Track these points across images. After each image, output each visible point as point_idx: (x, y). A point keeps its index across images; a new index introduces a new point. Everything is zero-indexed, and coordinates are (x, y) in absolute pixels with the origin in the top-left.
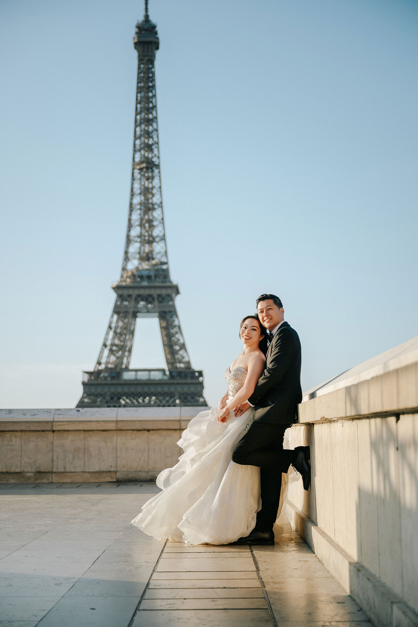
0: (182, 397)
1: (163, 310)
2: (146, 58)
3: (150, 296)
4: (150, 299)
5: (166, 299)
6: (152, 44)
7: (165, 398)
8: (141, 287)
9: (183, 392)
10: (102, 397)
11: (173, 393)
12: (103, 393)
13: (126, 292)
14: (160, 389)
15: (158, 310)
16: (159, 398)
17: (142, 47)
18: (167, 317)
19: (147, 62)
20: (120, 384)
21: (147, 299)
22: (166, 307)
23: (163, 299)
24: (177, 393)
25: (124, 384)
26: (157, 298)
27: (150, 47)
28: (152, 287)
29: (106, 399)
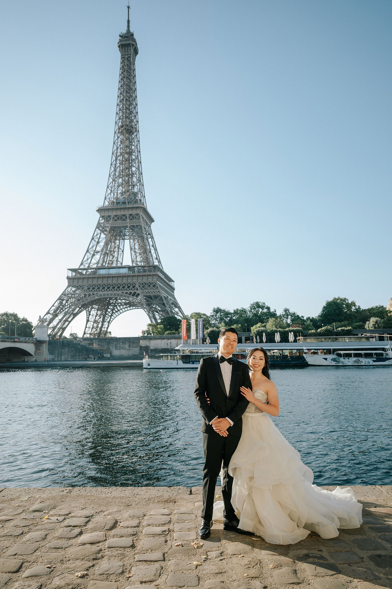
0: (141, 286)
1: (133, 224)
2: (126, 57)
3: (124, 215)
4: (124, 218)
5: (135, 218)
6: (130, 46)
7: (129, 287)
8: (117, 209)
9: (143, 282)
10: (81, 288)
11: (134, 283)
12: (83, 285)
13: (107, 214)
14: (125, 281)
15: (129, 225)
16: (124, 287)
17: (124, 49)
18: (136, 230)
19: (127, 59)
20: (95, 278)
21: (121, 218)
22: (135, 222)
23: (133, 217)
24: (138, 283)
25: (98, 278)
26: (129, 217)
27: (129, 48)
28: (125, 208)
29: (84, 289)
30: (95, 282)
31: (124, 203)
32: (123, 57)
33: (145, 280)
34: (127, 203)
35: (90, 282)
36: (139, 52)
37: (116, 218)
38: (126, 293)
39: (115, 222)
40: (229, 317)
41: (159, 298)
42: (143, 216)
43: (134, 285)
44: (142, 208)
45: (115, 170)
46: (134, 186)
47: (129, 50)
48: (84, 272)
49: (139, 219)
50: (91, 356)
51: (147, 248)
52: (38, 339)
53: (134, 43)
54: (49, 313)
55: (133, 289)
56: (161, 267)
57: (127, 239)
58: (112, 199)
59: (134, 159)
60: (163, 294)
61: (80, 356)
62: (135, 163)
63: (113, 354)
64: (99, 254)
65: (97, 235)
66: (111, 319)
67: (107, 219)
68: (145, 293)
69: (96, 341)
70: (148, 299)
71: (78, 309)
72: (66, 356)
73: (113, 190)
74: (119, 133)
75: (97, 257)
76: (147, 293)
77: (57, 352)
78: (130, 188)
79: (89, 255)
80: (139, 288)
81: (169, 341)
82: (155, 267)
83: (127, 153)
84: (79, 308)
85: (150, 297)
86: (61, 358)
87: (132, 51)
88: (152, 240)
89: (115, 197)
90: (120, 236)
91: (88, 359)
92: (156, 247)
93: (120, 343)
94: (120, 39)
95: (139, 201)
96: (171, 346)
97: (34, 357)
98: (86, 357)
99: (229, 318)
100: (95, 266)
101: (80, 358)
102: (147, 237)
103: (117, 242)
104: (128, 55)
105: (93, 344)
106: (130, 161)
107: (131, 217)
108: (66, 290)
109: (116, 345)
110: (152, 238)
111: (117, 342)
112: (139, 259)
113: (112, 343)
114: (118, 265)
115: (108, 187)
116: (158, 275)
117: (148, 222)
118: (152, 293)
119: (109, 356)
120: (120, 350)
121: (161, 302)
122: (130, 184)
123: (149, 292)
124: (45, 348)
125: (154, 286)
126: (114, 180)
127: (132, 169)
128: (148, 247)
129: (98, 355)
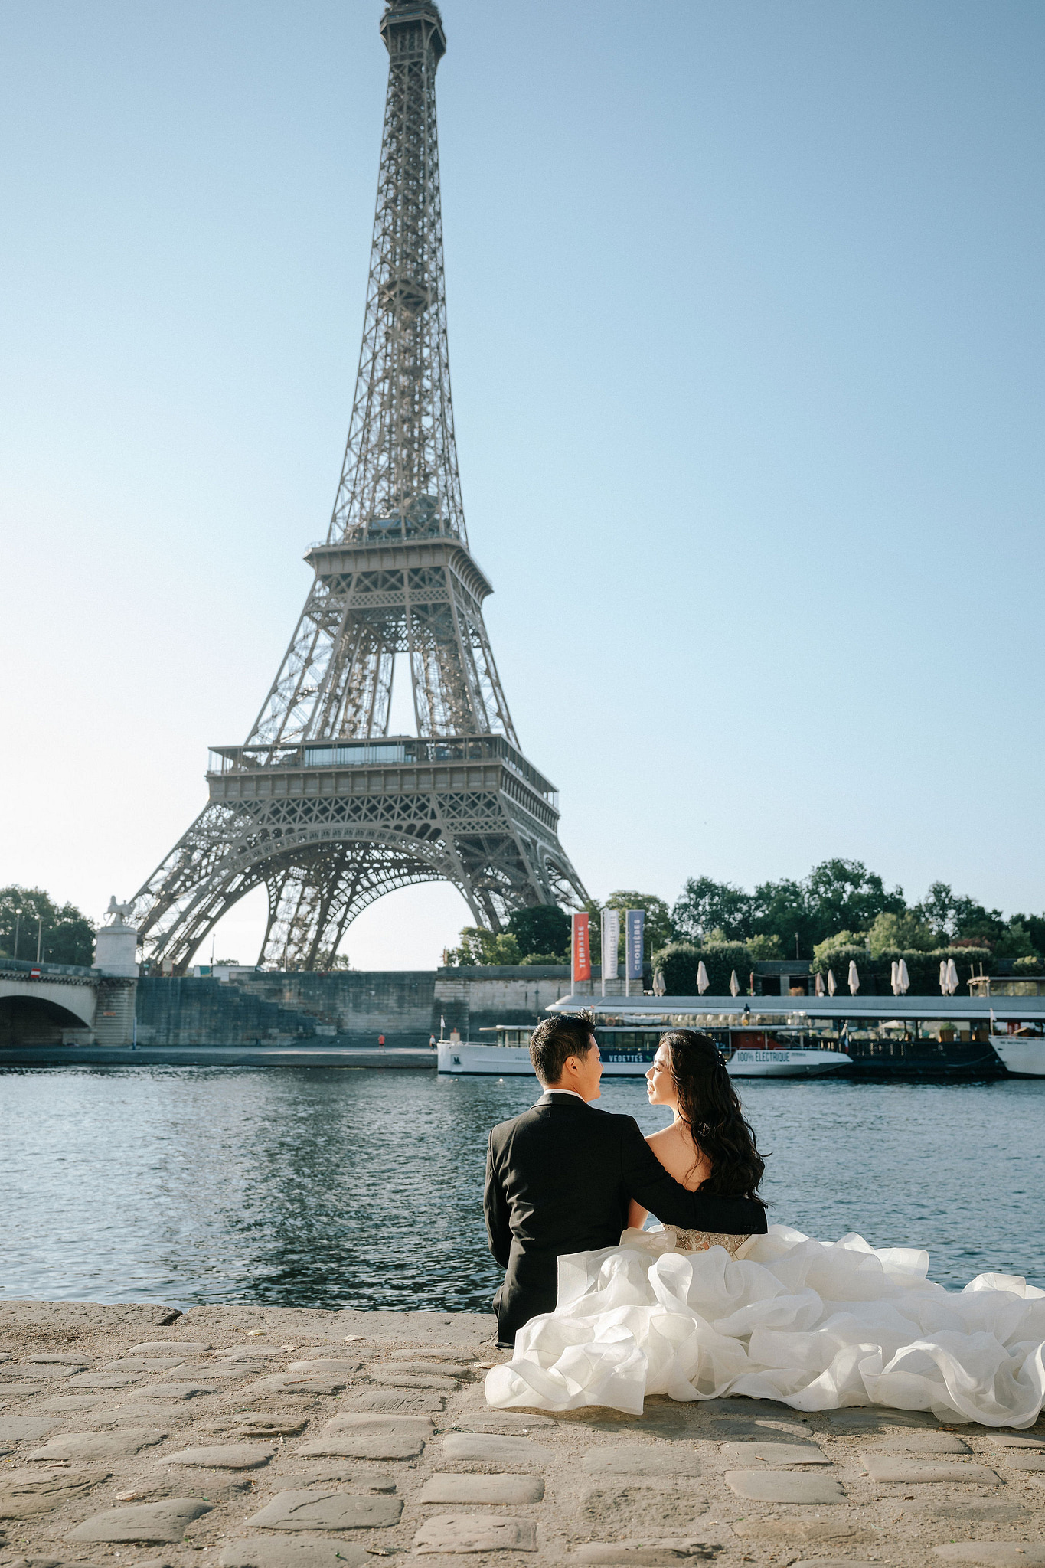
0: (447, 805)
1: (422, 602)
2: (407, 63)
3: (393, 573)
4: (393, 580)
5: (431, 579)
6: (420, 29)
7: (406, 808)
8: (371, 552)
9: (451, 792)
10: (251, 811)
11: (424, 796)
12: (257, 799)
13: (337, 568)
14: (393, 788)
15: (408, 604)
16: (390, 808)
17: (399, 39)
18: (431, 620)
19: (410, 70)
20: (297, 776)
21: (385, 581)
22: (428, 596)
23: (423, 579)
24: (435, 795)
25: (307, 776)
26: (409, 577)
27: (416, 36)
28: (397, 550)
29: (260, 815)
30: (296, 791)
31: (394, 532)
32: (396, 66)
33: (459, 785)
34: (404, 531)
35: (280, 791)
36: (448, 47)
37: (367, 582)
38: (398, 828)
39: (364, 595)
40: (739, 910)
41: (507, 843)
42: (456, 574)
43: (423, 800)
44: (453, 547)
45: (367, 426)
46: (427, 477)
47: (416, 43)
48: (263, 758)
49: (441, 585)
50: (274, 1031)
51: (467, 678)
52: (106, 972)
53: (433, 20)
54: (149, 892)
55: (421, 814)
56: (513, 744)
57: (403, 651)
58: (357, 521)
59: (427, 391)
60: (521, 832)
61: (240, 1032)
62: (431, 402)
63: (345, 1028)
64: (312, 699)
65: (306, 637)
66: (349, 915)
67: (339, 584)
68: (460, 828)
69: (290, 984)
70: (468, 847)
71: (239, 878)
72: (193, 1031)
73: (358, 490)
74: (380, 306)
75: (306, 707)
76: (464, 828)
77: (164, 1015)
78: (415, 484)
79: (278, 704)
80: (438, 812)
81: (532, 986)
82: (494, 741)
83: (405, 371)
84: (242, 877)
85: (476, 842)
86: (177, 1036)
87: (426, 44)
88: (484, 653)
89: (364, 513)
90: (380, 641)
91: (263, 1042)
92: (497, 677)
93: (371, 990)
94: (387, 10)
95: (442, 526)
96: (537, 1003)
97: (90, 1032)
98: (258, 1033)
99: (739, 916)
100: (297, 739)
101: (240, 1038)
102: (469, 644)
103: (371, 659)
104: (411, 57)
105: (281, 991)
106: (417, 397)
107: (416, 579)
108: (202, 815)
109: (356, 996)
110: (485, 646)
111: (361, 986)
112: (440, 715)
113: (343, 990)
114: (372, 736)
115: (342, 481)
116: (504, 769)
117: (472, 595)
118: (482, 827)
119: (333, 1033)
120: (368, 1012)
121: (514, 859)
122: (415, 470)
123: (473, 824)
124: (126, 1002)
125: (489, 804)
126: (362, 459)
127: (420, 421)
128: (472, 678)
129: (297, 1029)
